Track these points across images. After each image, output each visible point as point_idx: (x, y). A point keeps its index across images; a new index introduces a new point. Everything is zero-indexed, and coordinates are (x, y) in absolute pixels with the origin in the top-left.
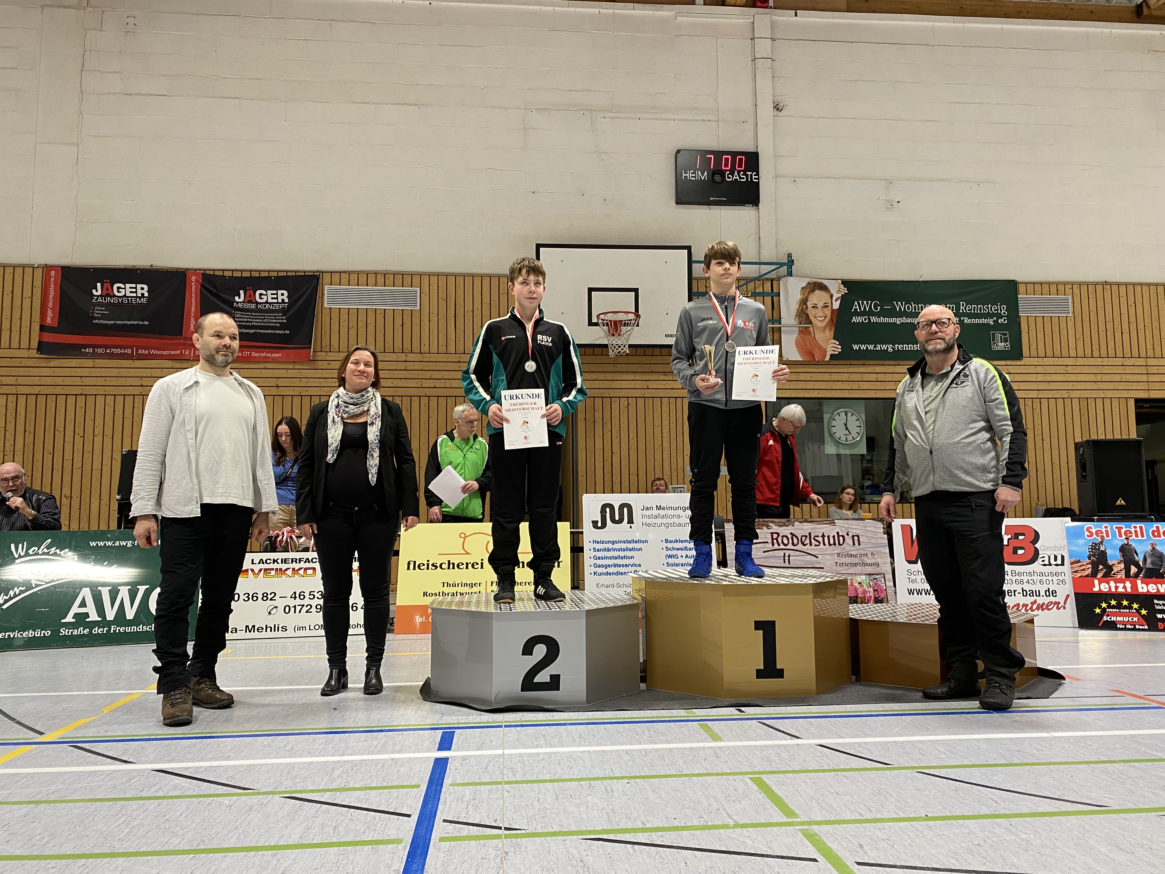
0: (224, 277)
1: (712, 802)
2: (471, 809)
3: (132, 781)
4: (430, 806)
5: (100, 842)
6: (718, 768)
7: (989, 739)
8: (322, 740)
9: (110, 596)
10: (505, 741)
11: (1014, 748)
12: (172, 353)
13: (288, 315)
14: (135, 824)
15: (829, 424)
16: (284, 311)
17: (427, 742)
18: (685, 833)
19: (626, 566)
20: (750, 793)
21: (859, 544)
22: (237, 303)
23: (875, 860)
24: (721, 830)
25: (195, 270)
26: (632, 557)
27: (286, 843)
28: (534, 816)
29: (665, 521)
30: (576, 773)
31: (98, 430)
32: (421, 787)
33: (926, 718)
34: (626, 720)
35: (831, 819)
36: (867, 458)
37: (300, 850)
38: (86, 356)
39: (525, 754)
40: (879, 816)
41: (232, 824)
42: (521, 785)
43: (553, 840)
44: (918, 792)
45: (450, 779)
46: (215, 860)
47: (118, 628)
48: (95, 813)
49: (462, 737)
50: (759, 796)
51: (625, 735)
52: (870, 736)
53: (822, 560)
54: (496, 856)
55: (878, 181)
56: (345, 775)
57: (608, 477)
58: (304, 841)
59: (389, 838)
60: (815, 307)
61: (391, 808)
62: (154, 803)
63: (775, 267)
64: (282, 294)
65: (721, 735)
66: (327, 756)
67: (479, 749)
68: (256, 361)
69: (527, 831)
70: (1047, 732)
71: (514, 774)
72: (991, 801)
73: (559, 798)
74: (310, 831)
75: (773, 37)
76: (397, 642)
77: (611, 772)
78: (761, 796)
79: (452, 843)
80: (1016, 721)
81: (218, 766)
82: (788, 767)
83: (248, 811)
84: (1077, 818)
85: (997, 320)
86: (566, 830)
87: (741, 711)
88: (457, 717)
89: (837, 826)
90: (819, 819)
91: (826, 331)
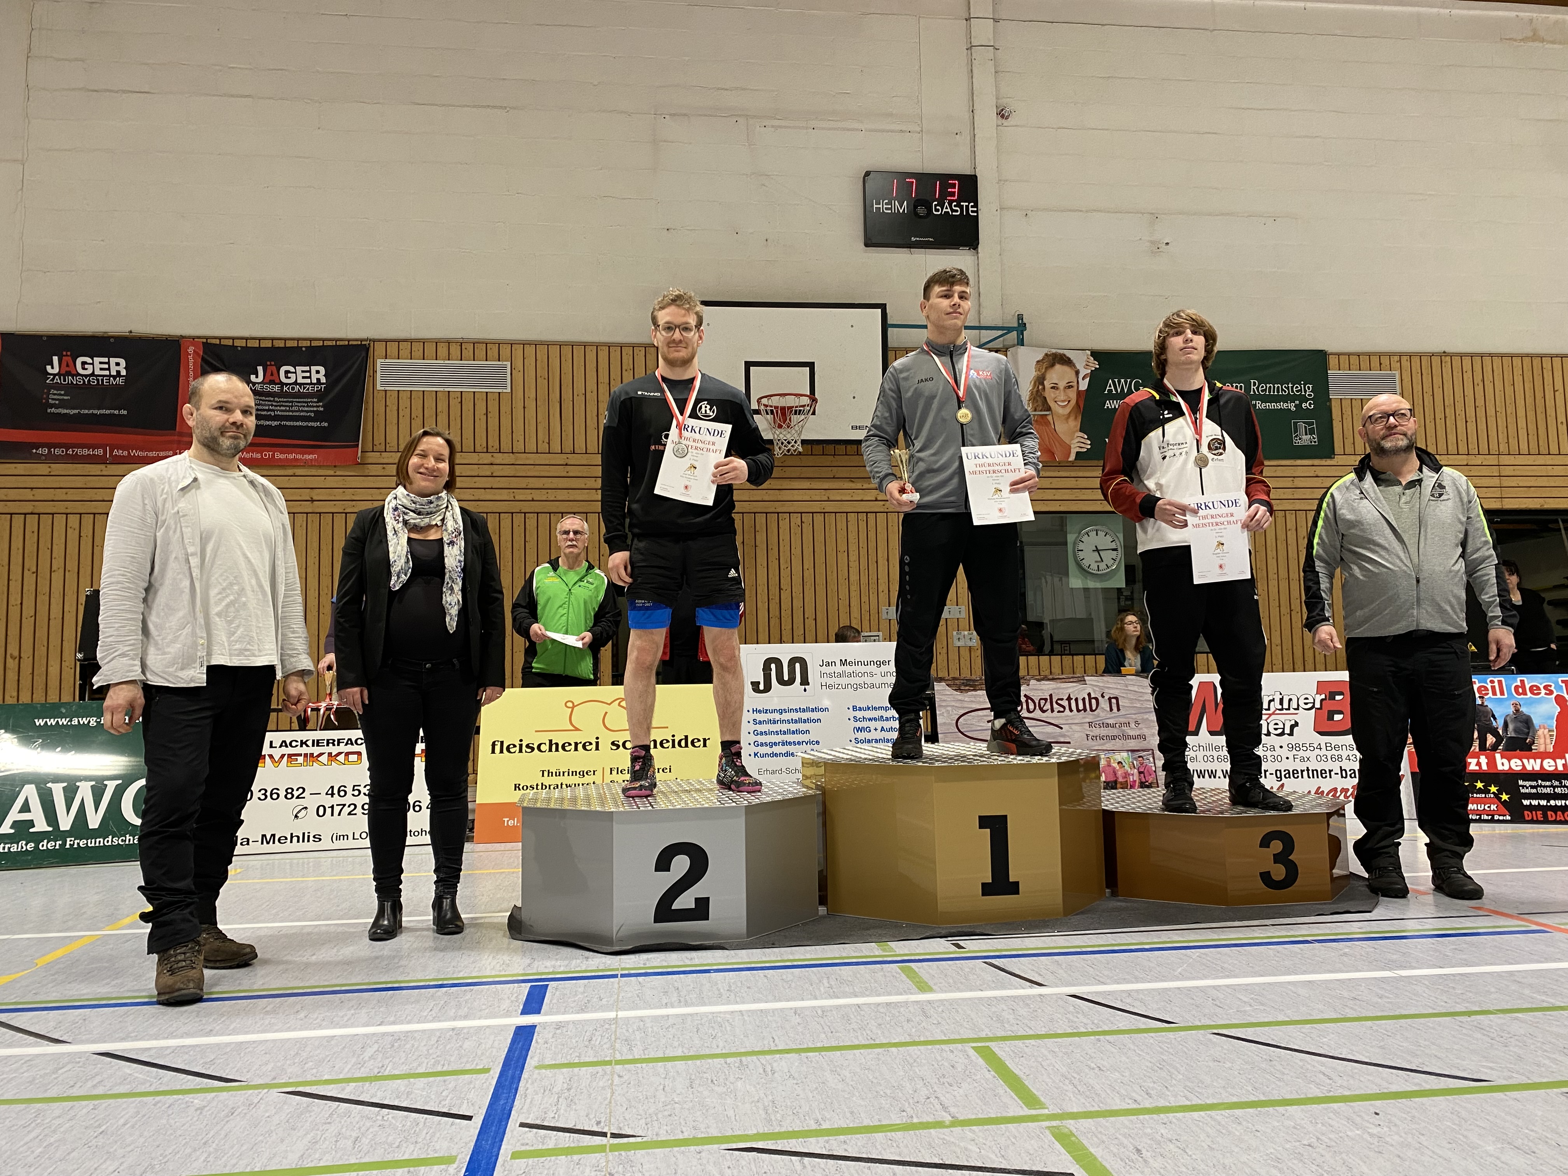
0: (234, 347)
1: (919, 1087)
2: (563, 1105)
3: (60, 1072)
4: (502, 1102)
6: (928, 1034)
7: (1309, 982)
8: (353, 1003)
9: (65, 796)
10: (620, 998)
11: (1345, 994)
13: (327, 400)
14: (52, 1140)
15: (1074, 548)
16: (320, 396)
17: (508, 1001)
18: (879, 1136)
19: (799, 743)
20: (973, 1071)
21: (1119, 710)
22: (254, 384)
24: (932, 1131)
25: (194, 338)
26: (808, 732)
28: (656, 1114)
29: (853, 680)
30: (721, 1044)
31: (58, 563)
32: (492, 1072)
33: (1219, 953)
34: (795, 963)
35: (1093, 1109)
36: (1125, 593)
38: (38, 459)
39: (649, 1017)
40: (1162, 1103)
41: (200, 1138)
42: (639, 1065)
43: (683, 1152)
44: (1216, 1063)
45: (536, 1059)
47: (76, 842)
49: (558, 993)
50: (988, 1076)
51: (793, 985)
52: (1143, 981)
53: (1068, 731)
55: (1140, 215)
56: (380, 1056)
57: (774, 622)
58: (305, 1163)
59: (436, 1155)
60: (1055, 388)
61: (444, 1106)
62: (87, 1105)
63: (1000, 333)
64: (318, 372)
65: (931, 983)
66: (358, 1026)
67: (582, 1011)
68: (283, 464)
69: (645, 1139)
70: (1390, 969)
71: (630, 1049)
72: (1321, 1076)
73: (694, 1085)
74: (317, 1146)
75: (996, 17)
76: (476, 855)
77: (771, 1043)
78: (990, 1075)
79: (531, 1161)
80: (1345, 954)
81: (193, 1046)
82: (1028, 1030)
83: (227, 1116)
84: (1447, 1100)
85: (1301, 404)
86: (703, 1135)
87: (959, 946)
88: (553, 962)
89: (1101, 1120)
90: (1075, 1110)
91: (1072, 418)
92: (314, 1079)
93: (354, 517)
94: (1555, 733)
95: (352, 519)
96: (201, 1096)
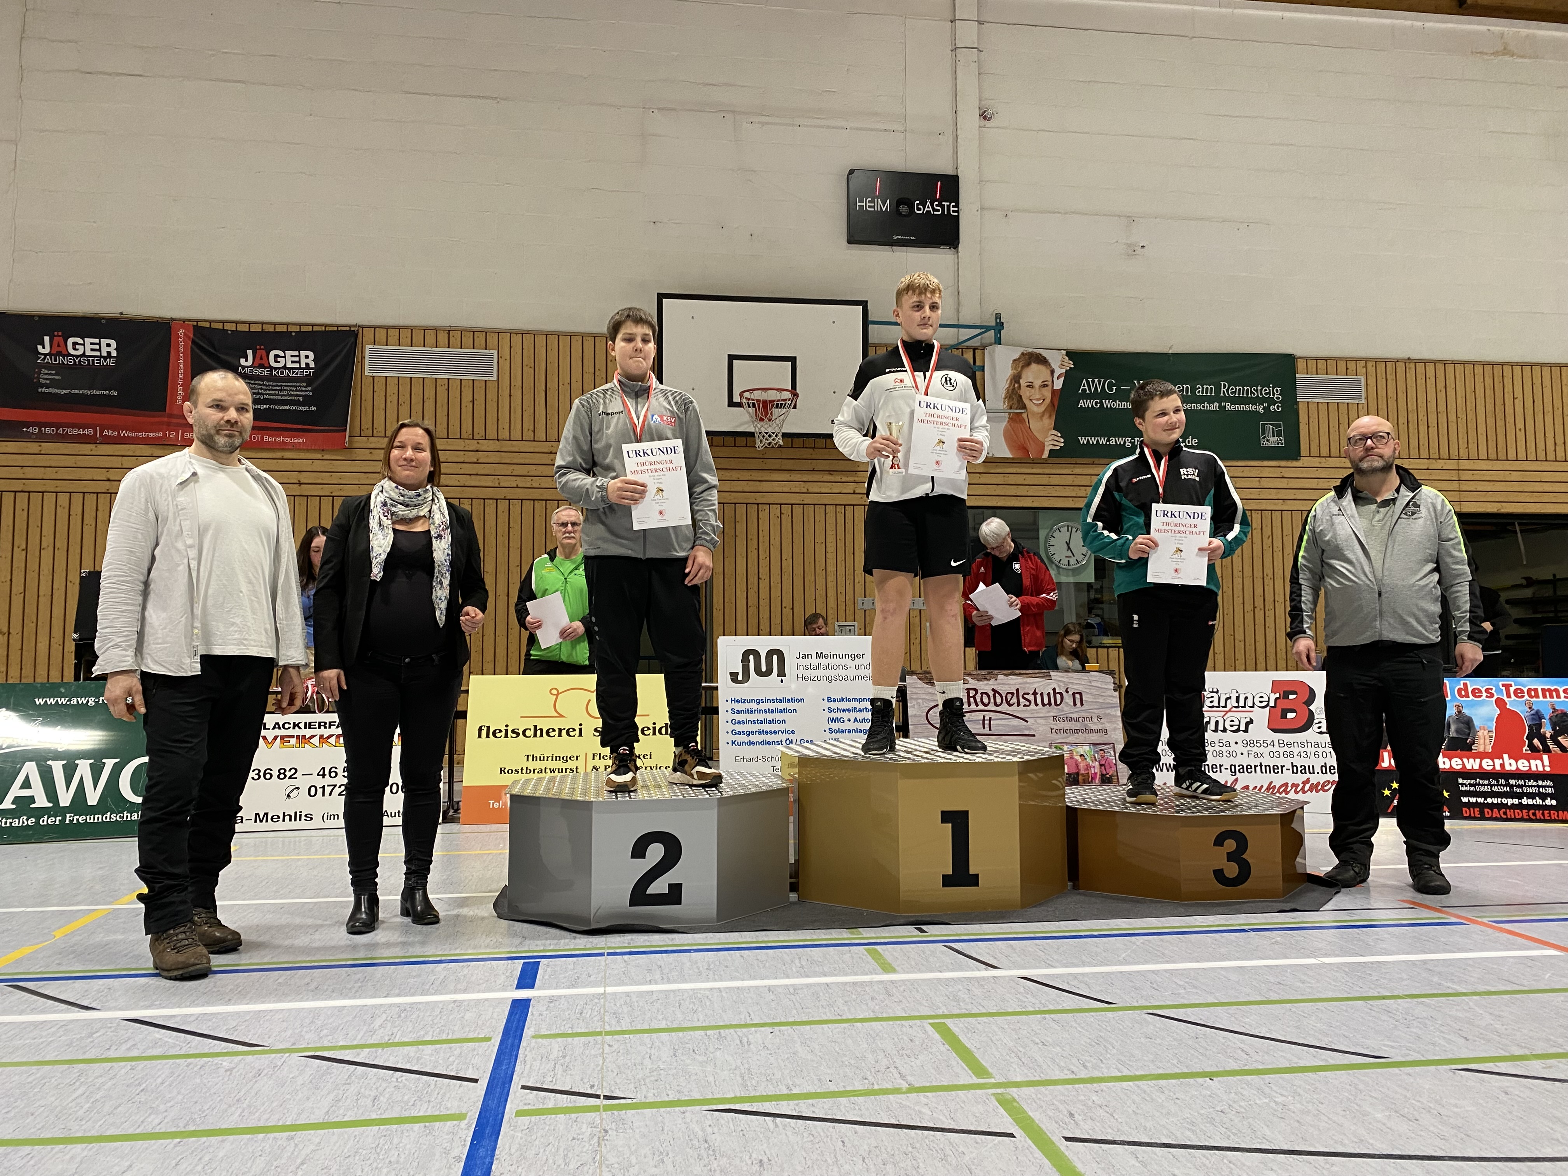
0: (224, 331)
1: (880, 1057)
2: (559, 1070)
3: (95, 1036)
4: (504, 1067)
5: (51, 1122)
6: (889, 1011)
8: (358, 976)
9: (65, 773)
10: (607, 974)
11: (1272, 979)
12: (151, 435)
13: (316, 384)
14: (98, 1097)
15: (1045, 543)
16: (309, 380)
17: (503, 977)
18: (844, 1100)
19: (775, 732)
20: (929, 1045)
21: (1082, 704)
22: (244, 367)
23: (1089, 1134)
24: (891, 1096)
25: (184, 321)
26: (784, 721)
27: (307, 1121)
28: (644, 1080)
29: (827, 673)
30: (701, 1018)
31: (47, 541)
32: (493, 1041)
33: (1162, 940)
34: (770, 945)
35: (1034, 1079)
36: (1095, 586)
37: (326, 1131)
38: (29, 438)
39: (634, 992)
40: (1096, 1074)
41: (233, 1096)
42: (627, 1036)
43: (669, 1112)
44: (1148, 1040)
45: (532, 1029)
46: (210, 1146)
47: (75, 818)
48: (43, 1082)
49: (549, 969)
50: (943, 1048)
51: (767, 964)
52: (1090, 965)
53: (1033, 724)
54: (592, 1136)
55: (1117, 218)
56: (389, 1025)
57: (753, 610)
58: (331, 1117)
59: (449, 1112)
60: (1030, 386)
61: (451, 1070)
62: (124, 1066)
63: (978, 331)
64: (307, 357)
65: (894, 965)
66: (366, 997)
67: (573, 986)
68: (270, 447)
69: (634, 1101)
70: (1315, 957)
71: (618, 1021)
72: (1240, 1052)
73: (677, 1054)
74: (341, 1104)
75: (980, 19)
76: (462, 836)
77: (748, 1019)
78: (945, 1048)
79: (533, 1118)
80: (1277, 942)
81: (215, 1014)
82: (981, 1008)
83: (255, 1077)
84: (1348, 1074)
85: (1269, 406)
86: (686, 1098)
87: (922, 931)
88: (543, 941)
89: (1042, 1088)
90: (1018, 1080)
91: (1046, 416)
92: (331, 1044)
93: (340, 500)
94: (1494, 735)
95: (338, 502)
96: (229, 1058)
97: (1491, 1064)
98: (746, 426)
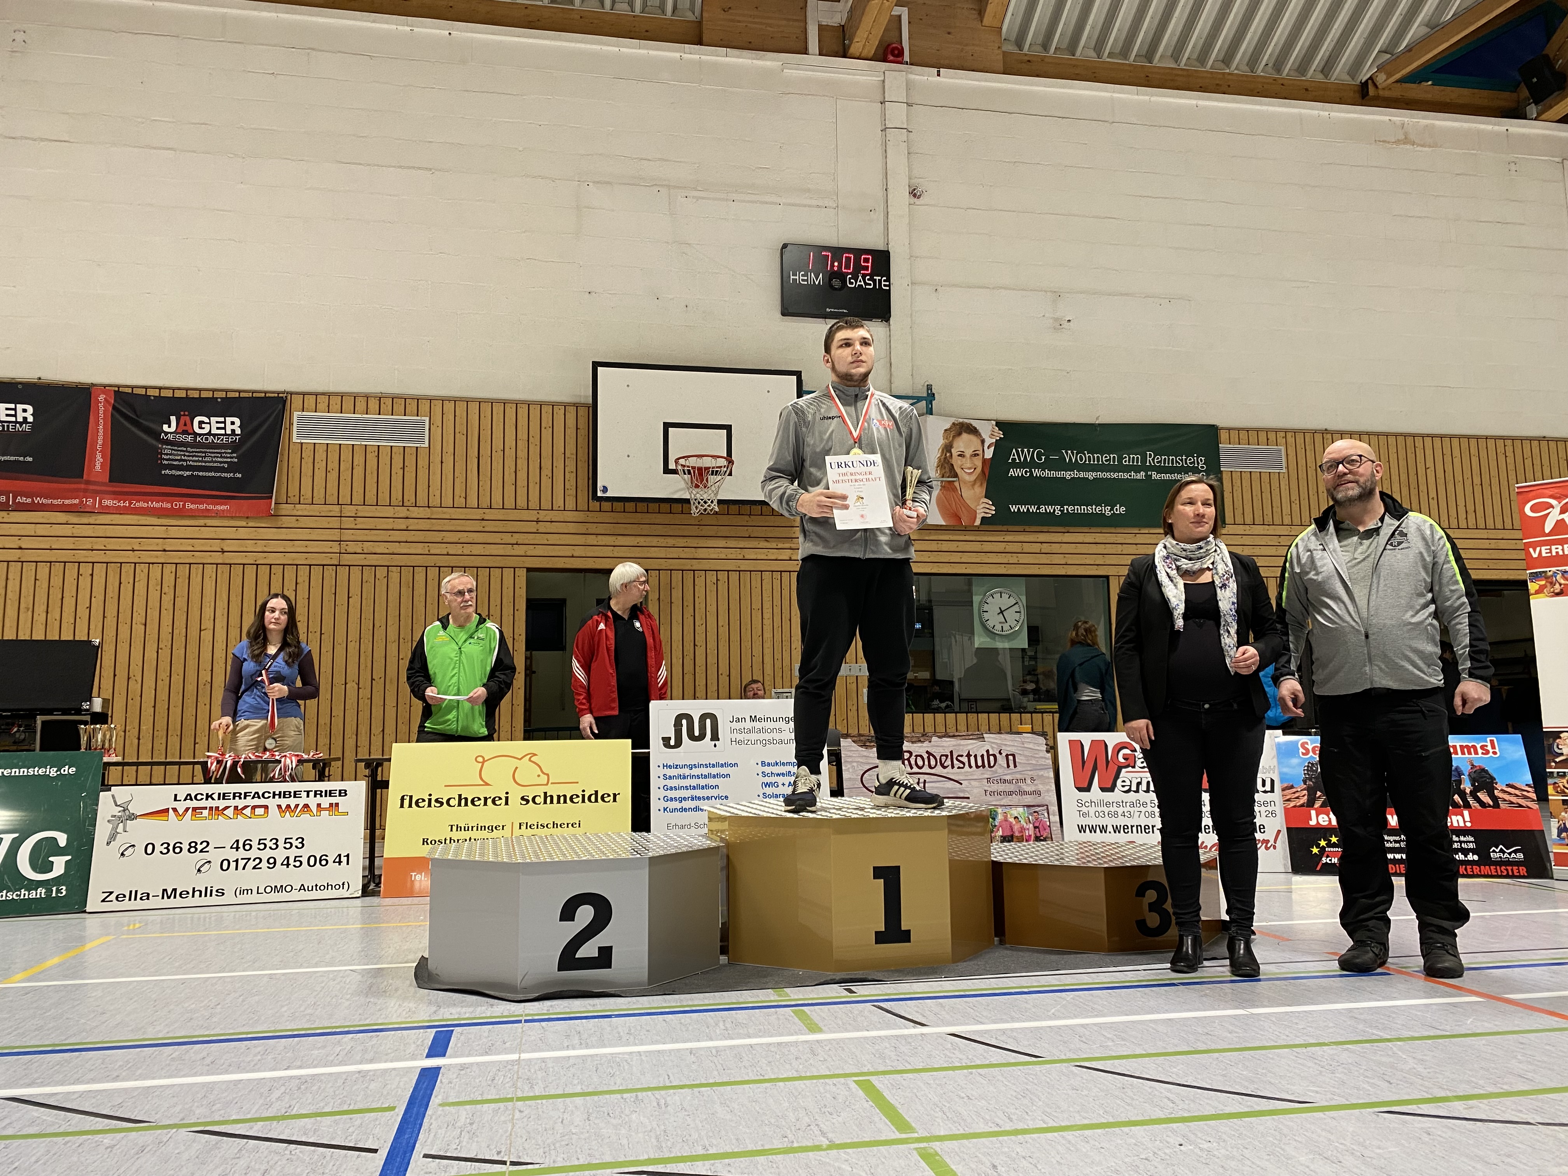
0: (146, 396)
1: (801, 1116)
2: (465, 1137)
4: (407, 1136)
6: (814, 1069)
7: (1169, 1020)
8: (259, 1049)
10: (523, 1041)
11: (1200, 1030)
12: (67, 502)
13: (241, 452)
15: (979, 610)
16: (235, 447)
17: (413, 1046)
18: (761, 1159)
19: (708, 798)
20: (852, 1102)
21: (1015, 766)
22: (166, 433)
24: (810, 1154)
25: (105, 386)
26: (717, 786)
28: (554, 1144)
29: (761, 736)
30: (618, 1082)
32: (397, 1110)
34: (694, 1008)
35: (958, 1132)
36: (1029, 653)
39: (550, 1058)
40: (1021, 1126)
42: (539, 1101)
44: (1074, 1092)
45: (440, 1097)
49: (462, 1037)
50: (866, 1105)
51: (690, 1028)
52: (1018, 1020)
53: (967, 787)
55: (1044, 293)
56: (287, 1097)
57: (689, 678)
60: (961, 455)
61: (350, 1141)
64: (233, 423)
65: (821, 1025)
66: (265, 1071)
67: (487, 1054)
68: (192, 515)
69: (542, 1166)
70: (1243, 1008)
71: (532, 1087)
72: (1166, 1100)
73: (591, 1118)
75: (910, 101)
76: (383, 909)
77: (666, 1080)
78: (868, 1105)
81: (100, 1091)
82: (907, 1065)
83: (137, 1153)
84: (1273, 1119)
86: (597, 1162)
87: (851, 991)
88: (459, 1009)
89: (965, 1142)
90: (942, 1133)
91: (976, 486)
92: (222, 1119)
96: (110, 1136)
97: (1414, 1107)
98: (682, 492)
